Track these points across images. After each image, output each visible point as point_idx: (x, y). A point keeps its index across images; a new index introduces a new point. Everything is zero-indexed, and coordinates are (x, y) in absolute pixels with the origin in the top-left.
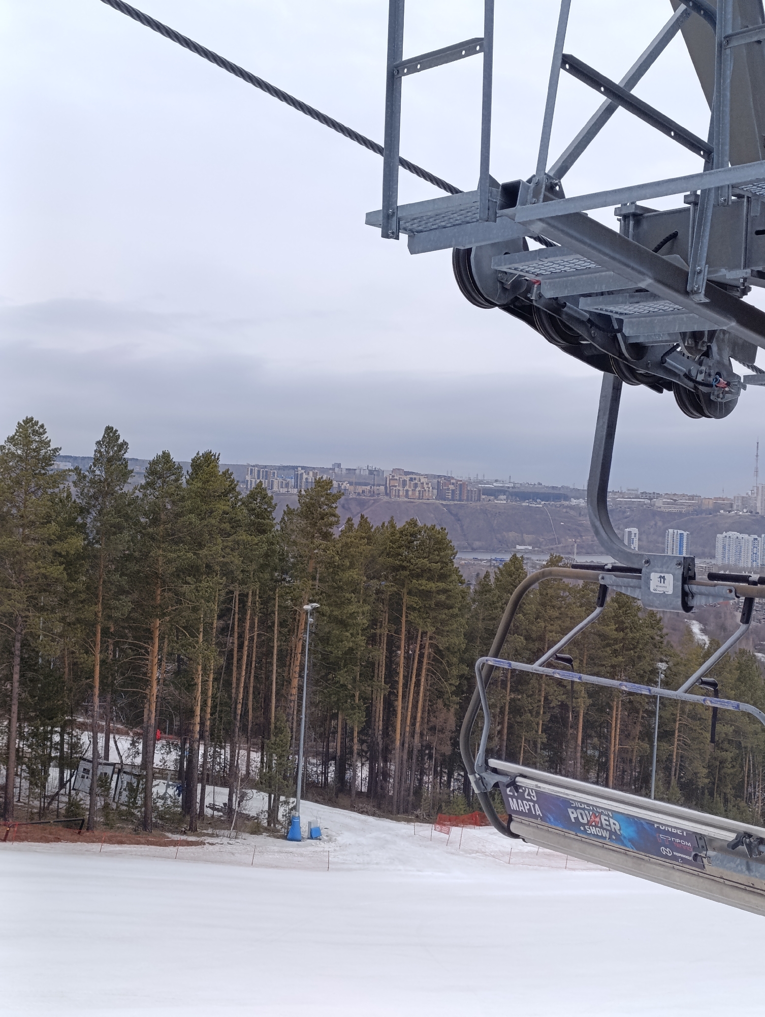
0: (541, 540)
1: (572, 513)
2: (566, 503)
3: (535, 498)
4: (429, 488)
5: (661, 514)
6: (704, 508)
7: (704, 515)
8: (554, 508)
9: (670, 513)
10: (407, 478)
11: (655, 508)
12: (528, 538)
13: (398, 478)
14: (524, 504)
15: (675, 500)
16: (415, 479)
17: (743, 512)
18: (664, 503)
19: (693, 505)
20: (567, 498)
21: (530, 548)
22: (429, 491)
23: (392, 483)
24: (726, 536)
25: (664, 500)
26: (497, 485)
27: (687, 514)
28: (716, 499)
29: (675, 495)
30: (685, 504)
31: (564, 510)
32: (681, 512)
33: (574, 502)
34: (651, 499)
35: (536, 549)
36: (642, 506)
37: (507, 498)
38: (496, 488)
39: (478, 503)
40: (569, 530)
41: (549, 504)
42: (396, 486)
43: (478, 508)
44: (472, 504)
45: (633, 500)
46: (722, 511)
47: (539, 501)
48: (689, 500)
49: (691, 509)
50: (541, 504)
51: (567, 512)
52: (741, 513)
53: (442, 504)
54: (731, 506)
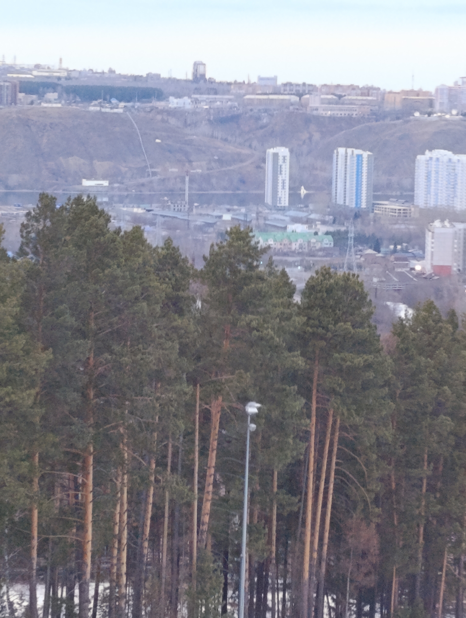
0: (124, 169)
1: (173, 121)
2: (160, 105)
3: (108, 97)
5: (318, 121)
6: (387, 108)
7: (388, 121)
8: (142, 114)
9: (332, 119)
11: (309, 111)
12: (101, 166)
14: (92, 108)
15: (340, 97)
17: (452, 115)
18: (323, 101)
19: (370, 103)
20: (160, 95)
21: (106, 183)
24: (431, 158)
25: (322, 96)
26: (40, 74)
27: (360, 120)
28: (407, 93)
29: (338, 86)
30: (357, 102)
31: (159, 117)
32: (350, 117)
33: (174, 102)
34: (300, 95)
35: (116, 185)
36: (288, 108)
37: (60, 97)
38: (39, 80)
39: (14, 109)
40: (170, 151)
41: (133, 107)
45: (271, 97)
46: (417, 114)
47: (114, 101)
48: (362, 94)
49: (367, 110)
50: (120, 108)
51: (163, 121)
52: (448, 116)
54: (431, 103)
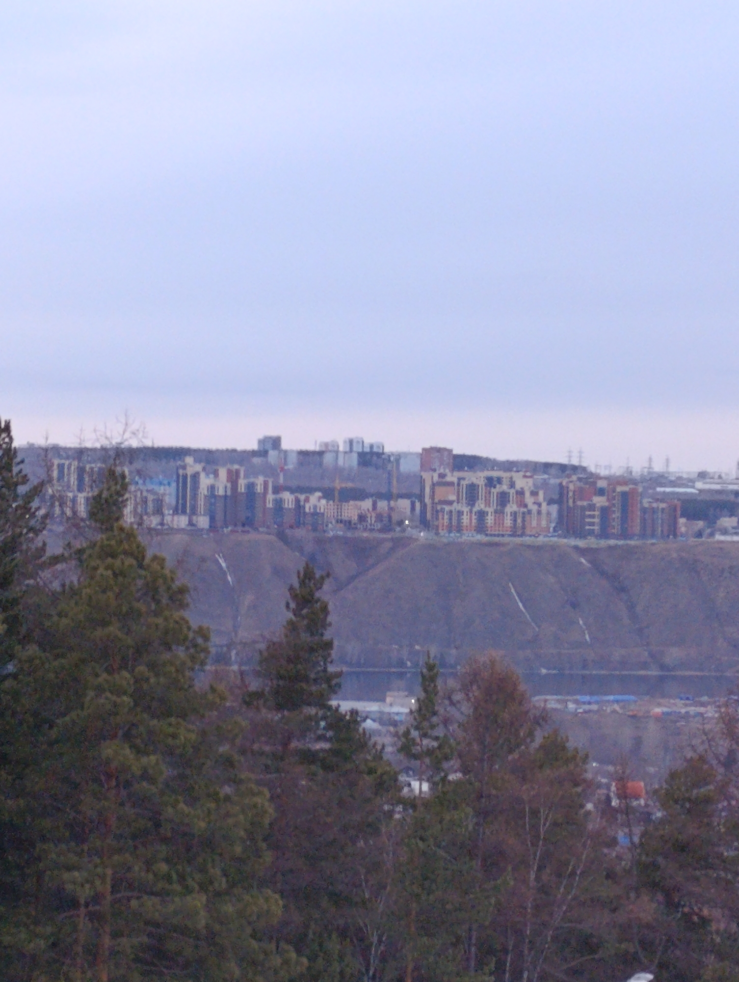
4: (540, 505)
10: (478, 478)
13: (455, 480)
16: (499, 480)
22: (539, 513)
23: (440, 492)
39: (673, 544)
42: (450, 503)
43: (675, 555)
44: (657, 545)
53: (576, 548)
